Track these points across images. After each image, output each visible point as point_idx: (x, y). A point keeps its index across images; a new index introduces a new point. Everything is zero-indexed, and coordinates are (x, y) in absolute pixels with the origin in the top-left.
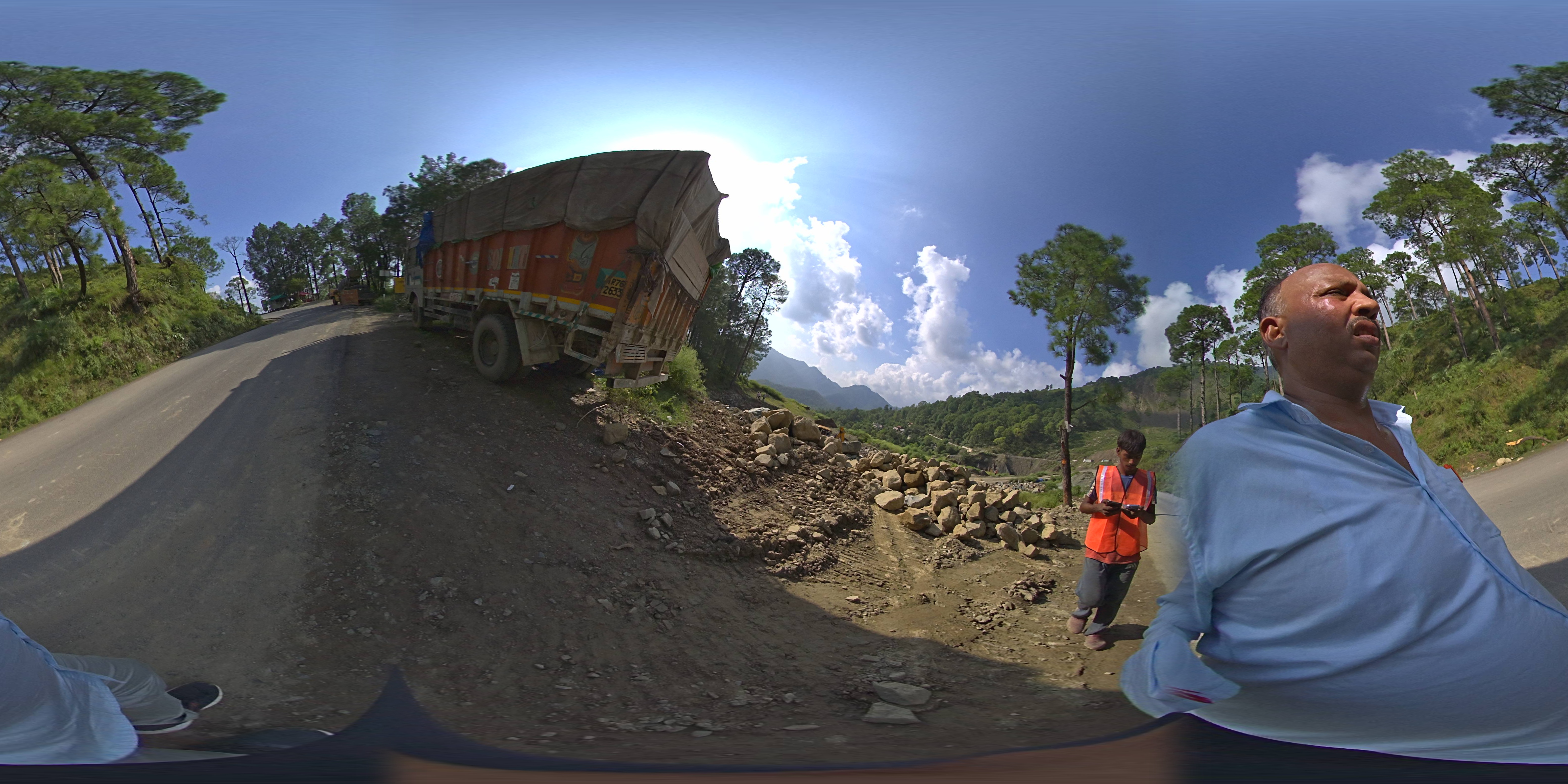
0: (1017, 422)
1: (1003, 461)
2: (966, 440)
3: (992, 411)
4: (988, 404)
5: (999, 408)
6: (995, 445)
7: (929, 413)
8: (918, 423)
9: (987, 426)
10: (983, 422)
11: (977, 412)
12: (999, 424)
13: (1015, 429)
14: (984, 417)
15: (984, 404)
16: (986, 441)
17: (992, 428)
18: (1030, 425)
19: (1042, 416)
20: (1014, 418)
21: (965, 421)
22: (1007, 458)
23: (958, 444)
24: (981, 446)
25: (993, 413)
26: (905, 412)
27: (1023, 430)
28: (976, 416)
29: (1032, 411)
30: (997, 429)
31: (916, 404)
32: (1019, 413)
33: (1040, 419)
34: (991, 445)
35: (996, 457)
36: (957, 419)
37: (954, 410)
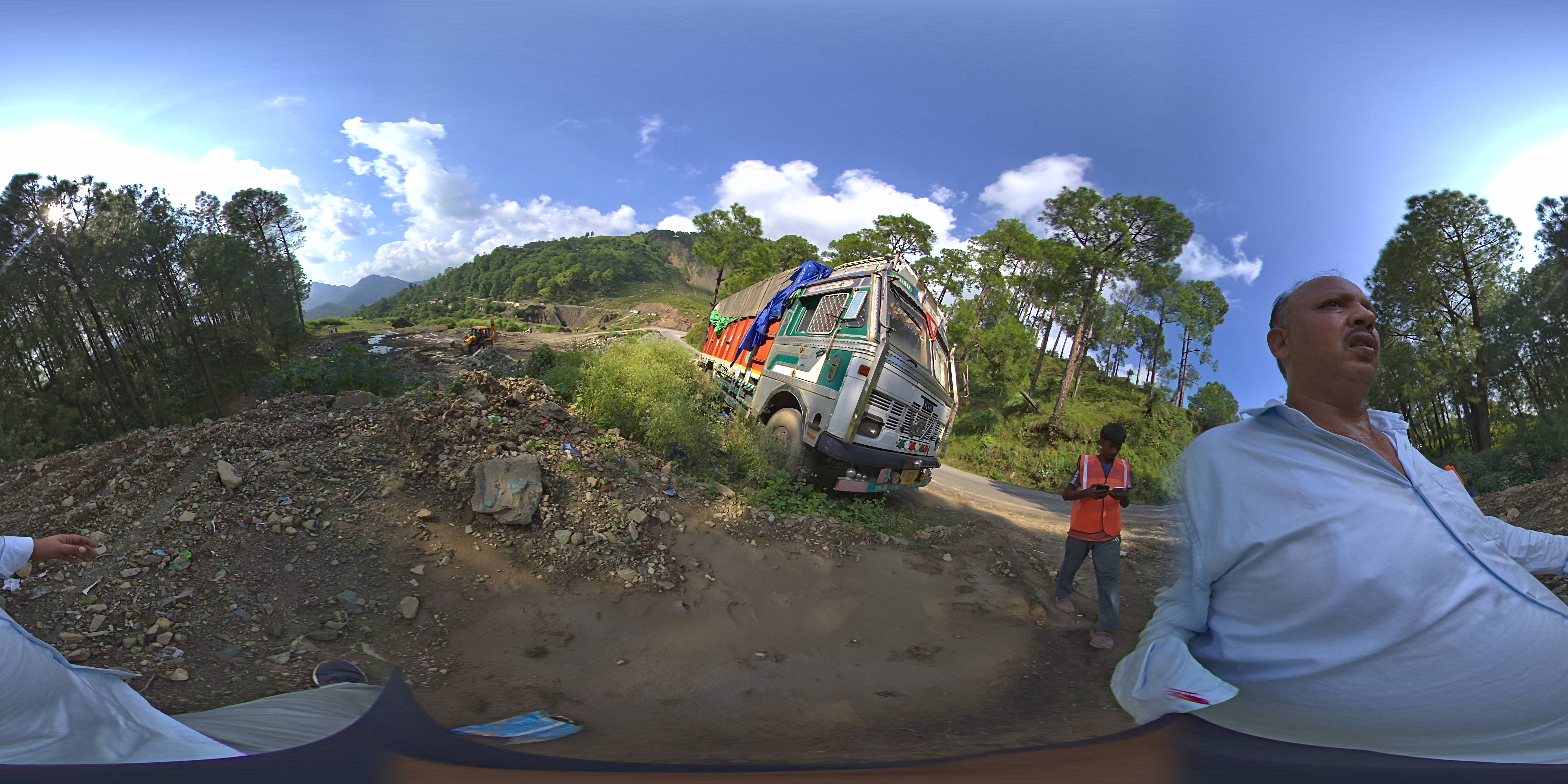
0: (560, 272)
1: (553, 311)
2: (509, 295)
3: (531, 263)
4: (524, 257)
5: (536, 259)
6: (540, 295)
7: (460, 277)
8: (452, 290)
9: (528, 278)
10: (522, 275)
11: (512, 266)
12: (541, 276)
13: (559, 279)
14: (523, 269)
15: (518, 257)
16: (529, 293)
17: (534, 281)
18: (574, 274)
19: (585, 264)
20: (557, 267)
21: (504, 277)
22: (556, 308)
23: (501, 299)
24: (526, 299)
25: (532, 265)
26: (433, 283)
27: (568, 279)
28: (513, 271)
29: (574, 260)
30: (540, 281)
31: (443, 272)
32: (561, 263)
33: (584, 267)
34: (535, 296)
35: (544, 308)
36: (493, 277)
37: (487, 269)
